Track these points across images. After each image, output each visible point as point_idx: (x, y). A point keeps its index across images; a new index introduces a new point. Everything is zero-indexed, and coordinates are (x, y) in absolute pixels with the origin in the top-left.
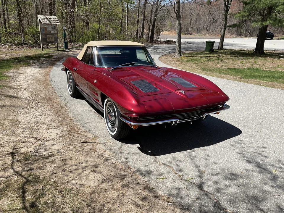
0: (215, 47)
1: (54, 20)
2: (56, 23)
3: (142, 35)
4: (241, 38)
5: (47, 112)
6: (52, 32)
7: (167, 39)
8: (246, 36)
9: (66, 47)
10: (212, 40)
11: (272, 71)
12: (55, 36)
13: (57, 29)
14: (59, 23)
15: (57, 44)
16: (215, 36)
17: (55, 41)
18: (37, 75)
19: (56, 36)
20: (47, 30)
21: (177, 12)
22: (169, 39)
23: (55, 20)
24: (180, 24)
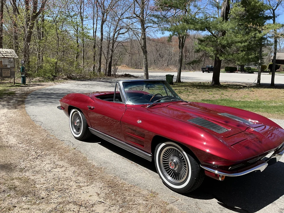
0: (174, 80)
1: (10, 53)
2: (14, 57)
3: (100, 69)
4: (187, 72)
5: (61, 163)
6: (9, 67)
7: (125, 73)
8: (190, 70)
9: (24, 82)
10: (172, 74)
12: (11, 70)
13: (14, 63)
14: (17, 57)
15: (13, 78)
16: (163, 70)
17: (12, 76)
18: (11, 115)
19: (13, 70)
20: (3, 64)
21: (143, 48)
22: (127, 73)
23: (13, 53)
24: (146, 58)
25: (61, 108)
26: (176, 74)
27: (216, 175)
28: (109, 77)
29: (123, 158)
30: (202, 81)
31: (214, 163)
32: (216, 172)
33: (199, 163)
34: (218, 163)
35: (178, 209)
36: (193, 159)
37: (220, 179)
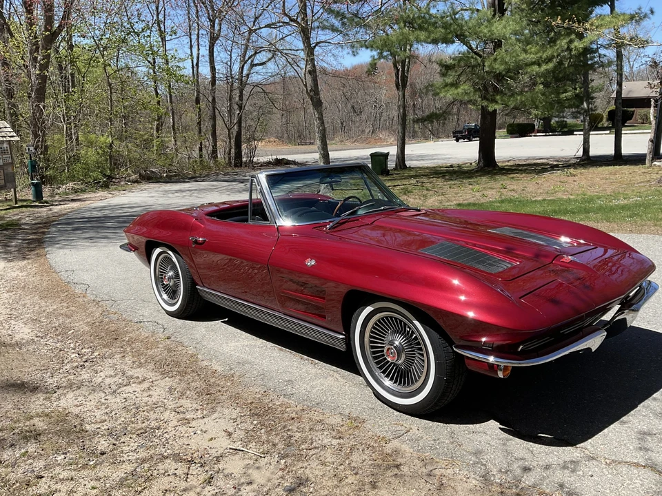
0: (391, 165)
1: (1, 130)
2: (9, 139)
3: (214, 152)
4: (419, 143)
5: (139, 373)
7: (274, 157)
8: (427, 139)
9: (38, 195)
11: (550, 200)
12: (6, 172)
13: (11, 154)
14: (18, 139)
15: (12, 190)
16: (363, 143)
17: (8, 185)
18: (14, 275)
19: (10, 170)
21: (312, 94)
22: (280, 157)
23: (5, 130)
25: (130, 247)
26: (393, 151)
27: (492, 367)
28: (237, 170)
29: (282, 350)
30: (454, 162)
31: (484, 339)
32: (491, 359)
33: (451, 343)
34: (494, 339)
35: (411, 451)
36: (436, 336)
37: (501, 375)
